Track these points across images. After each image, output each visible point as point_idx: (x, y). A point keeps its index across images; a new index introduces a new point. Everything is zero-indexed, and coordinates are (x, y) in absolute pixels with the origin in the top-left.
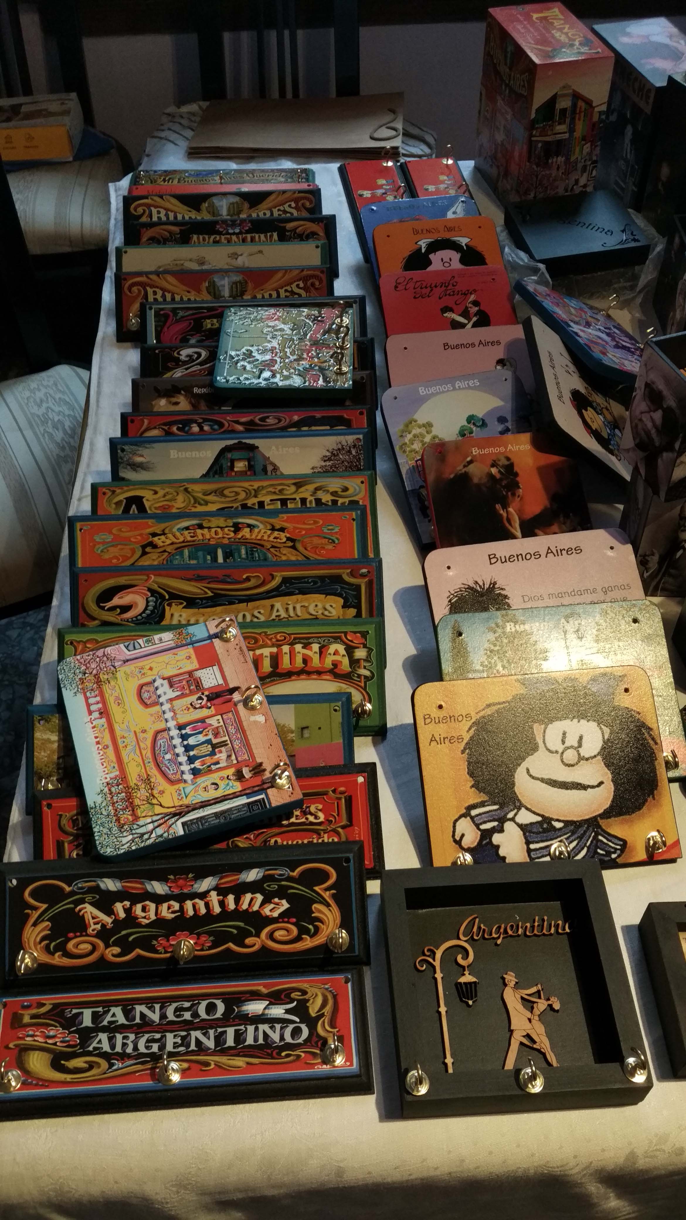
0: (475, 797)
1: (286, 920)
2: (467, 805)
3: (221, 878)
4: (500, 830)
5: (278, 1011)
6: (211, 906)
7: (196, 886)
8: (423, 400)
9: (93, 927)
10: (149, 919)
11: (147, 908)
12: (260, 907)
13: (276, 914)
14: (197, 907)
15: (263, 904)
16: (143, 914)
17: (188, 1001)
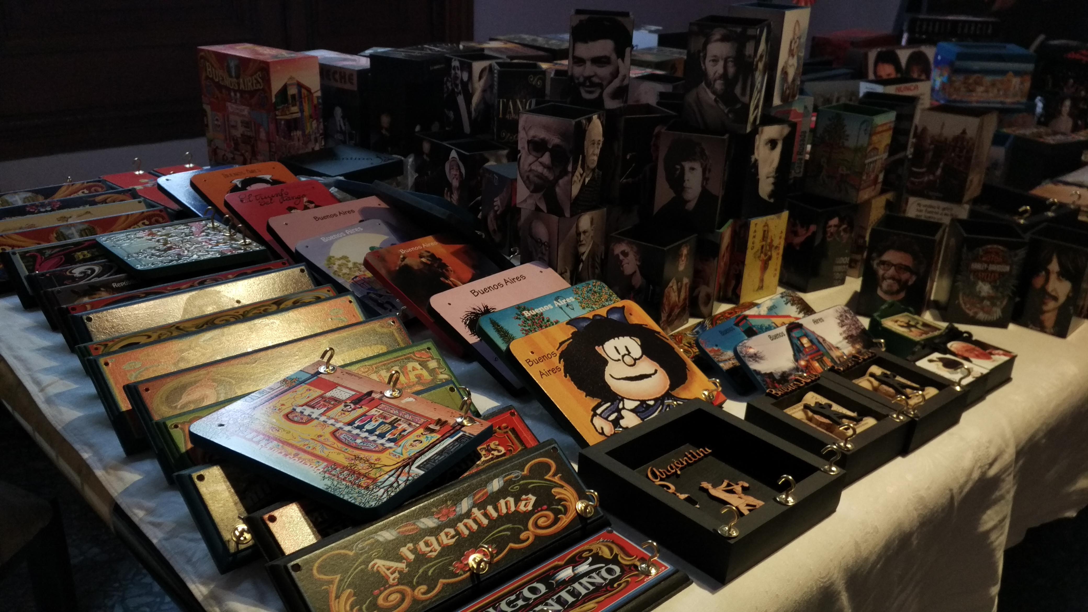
0: (593, 402)
1: (540, 509)
2: (591, 408)
3: (475, 495)
4: (621, 417)
5: (584, 568)
6: (478, 520)
7: (458, 509)
8: (330, 244)
9: (392, 577)
10: (435, 551)
11: (429, 542)
12: (516, 506)
13: (530, 508)
14: (468, 526)
15: (516, 504)
16: (429, 549)
17: (512, 595)
